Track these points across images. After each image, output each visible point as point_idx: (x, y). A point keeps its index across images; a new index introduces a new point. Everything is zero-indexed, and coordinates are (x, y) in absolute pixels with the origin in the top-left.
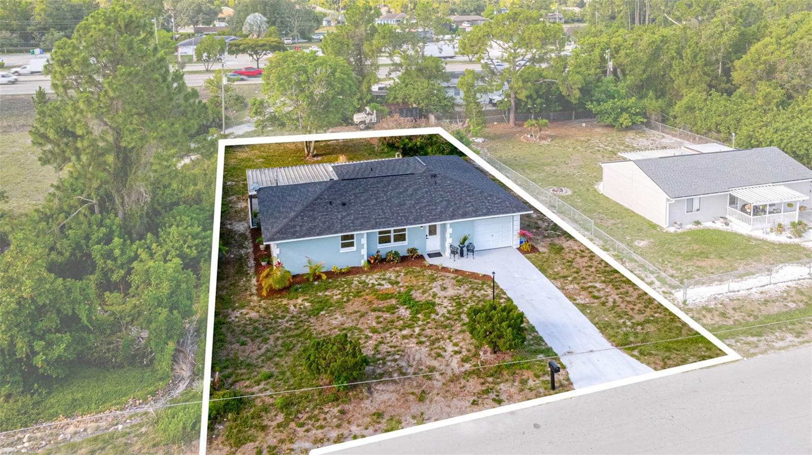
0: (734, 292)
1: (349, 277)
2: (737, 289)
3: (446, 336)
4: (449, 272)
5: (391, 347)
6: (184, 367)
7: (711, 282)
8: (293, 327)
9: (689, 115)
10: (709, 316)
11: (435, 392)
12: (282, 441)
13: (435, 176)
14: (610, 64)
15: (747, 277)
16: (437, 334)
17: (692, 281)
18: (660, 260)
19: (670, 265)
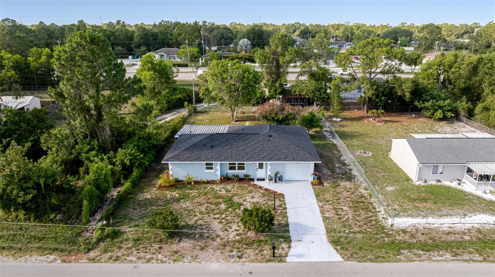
0: (430, 224)
1: (207, 185)
2: (433, 223)
3: (237, 221)
4: (262, 189)
5: (204, 222)
6: (99, 214)
7: (418, 216)
8: (163, 205)
9: (485, 113)
10: (402, 235)
11: (212, 247)
12: (123, 255)
13: (271, 136)
14: (442, 77)
15: (445, 217)
16: (232, 220)
17: (406, 214)
18: (394, 200)
19: (398, 203)
